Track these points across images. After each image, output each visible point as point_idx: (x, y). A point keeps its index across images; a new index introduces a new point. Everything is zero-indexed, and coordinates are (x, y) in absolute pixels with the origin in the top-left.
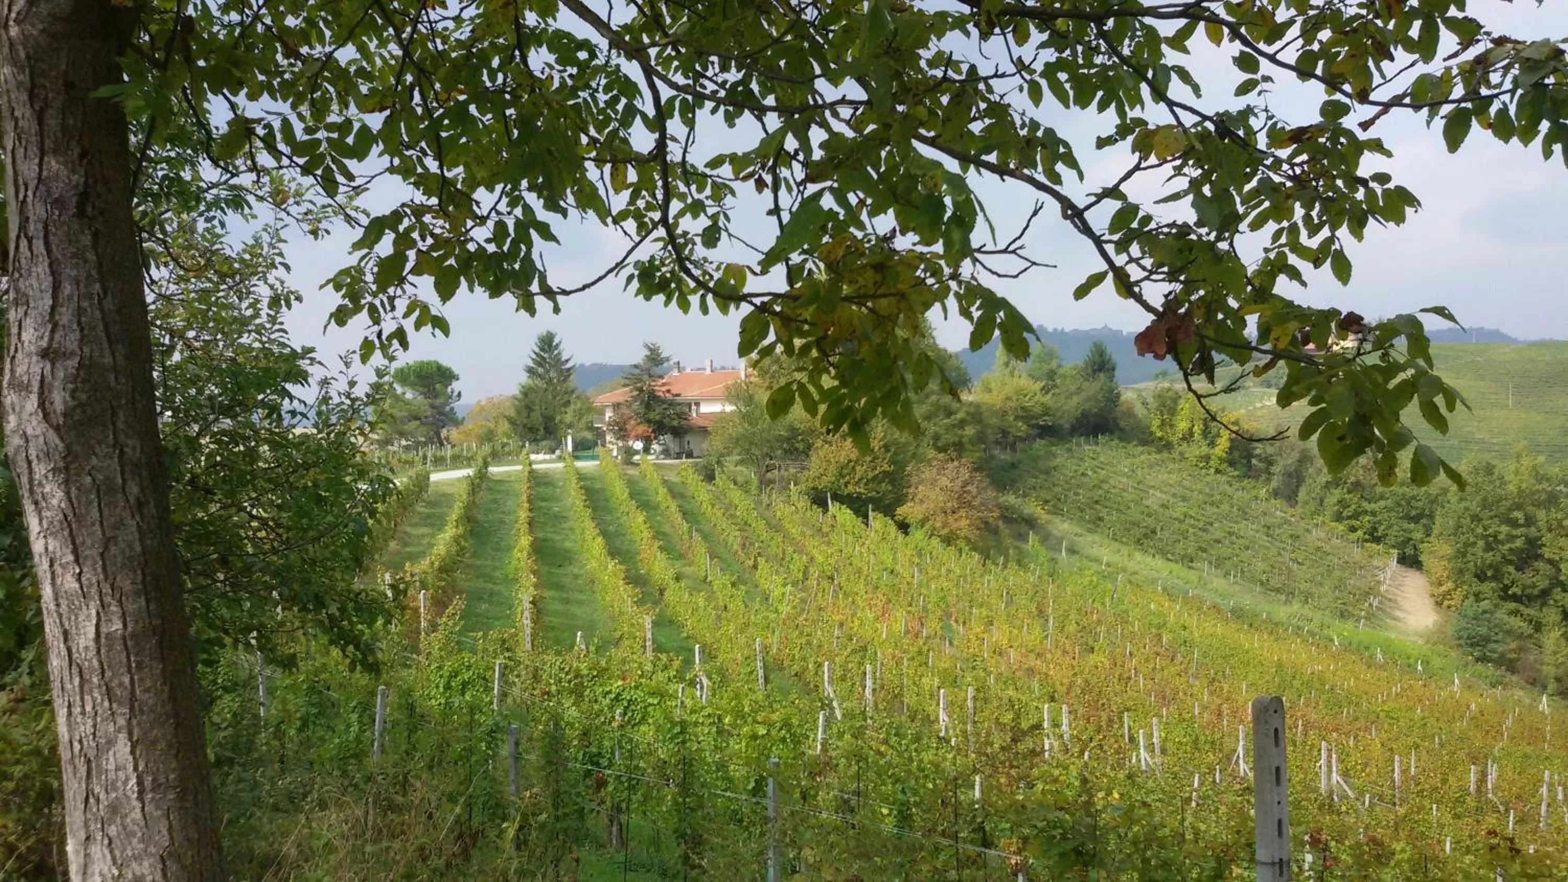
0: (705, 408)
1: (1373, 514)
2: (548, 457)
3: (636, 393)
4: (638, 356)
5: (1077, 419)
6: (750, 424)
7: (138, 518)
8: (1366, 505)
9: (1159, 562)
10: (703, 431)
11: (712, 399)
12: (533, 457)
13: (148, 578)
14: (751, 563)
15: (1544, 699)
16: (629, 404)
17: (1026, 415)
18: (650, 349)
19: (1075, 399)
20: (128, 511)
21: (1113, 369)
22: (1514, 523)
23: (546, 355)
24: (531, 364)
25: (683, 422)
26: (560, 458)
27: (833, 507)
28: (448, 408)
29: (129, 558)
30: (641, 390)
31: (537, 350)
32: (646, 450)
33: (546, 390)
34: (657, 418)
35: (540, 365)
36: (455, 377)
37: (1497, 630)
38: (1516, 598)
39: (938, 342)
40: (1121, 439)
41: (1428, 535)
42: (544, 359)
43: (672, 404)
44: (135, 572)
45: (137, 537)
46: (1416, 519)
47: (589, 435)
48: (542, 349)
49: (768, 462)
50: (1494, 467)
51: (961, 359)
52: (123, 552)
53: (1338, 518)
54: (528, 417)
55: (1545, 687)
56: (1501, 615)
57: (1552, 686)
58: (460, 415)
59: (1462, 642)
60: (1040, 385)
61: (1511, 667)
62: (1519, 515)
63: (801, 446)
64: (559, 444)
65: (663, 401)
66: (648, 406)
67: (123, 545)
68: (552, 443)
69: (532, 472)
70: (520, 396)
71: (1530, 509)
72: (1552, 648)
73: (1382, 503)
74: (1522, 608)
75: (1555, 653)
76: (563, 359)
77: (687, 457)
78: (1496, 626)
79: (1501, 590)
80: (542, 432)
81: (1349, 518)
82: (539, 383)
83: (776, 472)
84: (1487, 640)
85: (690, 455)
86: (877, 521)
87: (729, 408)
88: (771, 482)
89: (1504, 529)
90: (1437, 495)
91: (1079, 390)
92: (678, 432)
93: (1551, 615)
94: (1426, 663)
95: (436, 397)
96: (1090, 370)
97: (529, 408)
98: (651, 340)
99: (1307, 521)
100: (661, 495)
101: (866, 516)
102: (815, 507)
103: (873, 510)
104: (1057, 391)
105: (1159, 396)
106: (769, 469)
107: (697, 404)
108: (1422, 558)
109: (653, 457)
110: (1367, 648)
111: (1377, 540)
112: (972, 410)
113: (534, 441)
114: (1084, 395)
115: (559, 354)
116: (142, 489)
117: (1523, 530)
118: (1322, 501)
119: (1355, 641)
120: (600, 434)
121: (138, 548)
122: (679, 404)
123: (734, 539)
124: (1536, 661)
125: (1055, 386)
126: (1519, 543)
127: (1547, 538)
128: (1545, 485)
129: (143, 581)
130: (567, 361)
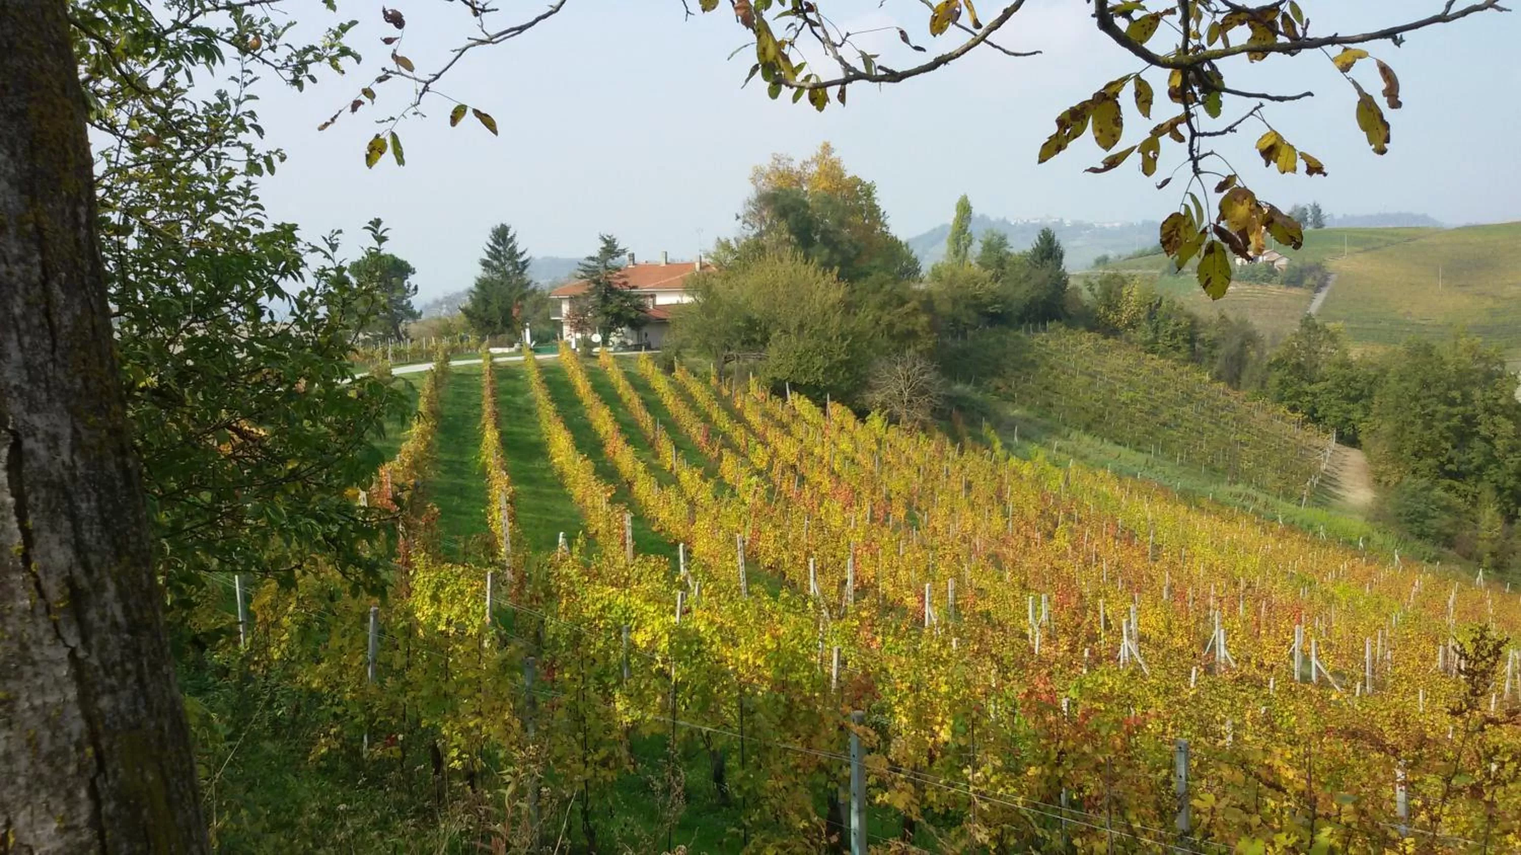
0: (661, 300)
1: (1314, 395)
2: (506, 350)
3: (592, 285)
4: (595, 248)
5: (1025, 306)
6: (708, 316)
7: (73, 641)
8: (1306, 386)
9: (1108, 446)
10: (662, 323)
11: (668, 289)
12: (493, 350)
13: (109, 807)
14: (716, 454)
15: (1481, 573)
16: (586, 297)
17: (977, 305)
18: (606, 242)
19: (1024, 287)
20: (43, 624)
21: (1061, 256)
22: (1452, 403)
23: (501, 248)
24: (487, 258)
25: (641, 314)
26: (519, 351)
27: (793, 398)
28: (405, 302)
29: (50, 758)
30: (597, 282)
31: (491, 243)
32: (605, 342)
33: (502, 283)
34: (616, 310)
35: (495, 258)
36: (413, 271)
37: (1433, 507)
38: (1451, 475)
39: (890, 231)
40: (1068, 326)
41: (1367, 415)
42: (499, 252)
43: (629, 297)
44: (70, 795)
45: (72, 693)
46: (1355, 400)
47: (547, 329)
48: (497, 242)
49: (726, 353)
50: (1434, 347)
51: (911, 248)
52: (33, 744)
53: (1281, 400)
54: (486, 310)
55: (1480, 560)
56: (1438, 492)
57: (1487, 560)
58: (417, 309)
59: (1402, 519)
60: (990, 272)
61: (1449, 541)
62: (1456, 394)
63: (758, 337)
64: (519, 337)
65: (621, 294)
66: (605, 299)
67: (34, 722)
68: (511, 337)
69: (493, 365)
70: (476, 290)
71: (1467, 388)
72: (1488, 523)
73: (1322, 385)
74: (1456, 484)
75: (1490, 529)
76: (518, 251)
77: (646, 349)
78: (1433, 502)
79: (1437, 467)
80: (499, 326)
81: (1290, 398)
82: (496, 276)
83: (734, 363)
84: (1425, 515)
85: (648, 347)
86: (836, 409)
87: (687, 299)
88: (728, 374)
89: (1442, 408)
90: (1376, 376)
91: (1028, 277)
92: (636, 325)
93: (1487, 492)
94: (1367, 539)
95: (393, 290)
96: (1038, 258)
97: (486, 302)
98: (606, 232)
99: (1248, 403)
100: (623, 387)
101: (824, 406)
102: (774, 397)
103: (832, 400)
104: (1007, 278)
105: (1106, 282)
106: (727, 360)
107: (653, 296)
108: (1361, 437)
109: (612, 349)
110: (1310, 526)
111: (1317, 421)
112: (924, 299)
113: (494, 334)
114: (1032, 282)
115: (514, 247)
116: (79, 548)
117: (1461, 409)
118: (1263, 383)
119: (1297, 519)
120: (558, 325)
121: (77, 726)
122: (638, 296)
123: (696, 431)
124: (1471, 536)
125: (1003, 274)
126: (1455, 421)
127: (1482, 417)
128: (1481, 365)
129: (96, 820)
130: (522, 254)
